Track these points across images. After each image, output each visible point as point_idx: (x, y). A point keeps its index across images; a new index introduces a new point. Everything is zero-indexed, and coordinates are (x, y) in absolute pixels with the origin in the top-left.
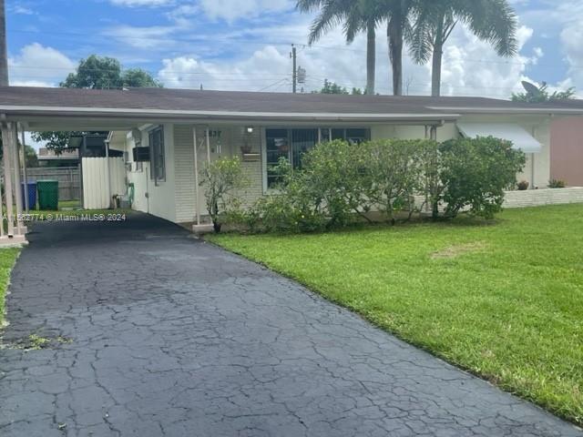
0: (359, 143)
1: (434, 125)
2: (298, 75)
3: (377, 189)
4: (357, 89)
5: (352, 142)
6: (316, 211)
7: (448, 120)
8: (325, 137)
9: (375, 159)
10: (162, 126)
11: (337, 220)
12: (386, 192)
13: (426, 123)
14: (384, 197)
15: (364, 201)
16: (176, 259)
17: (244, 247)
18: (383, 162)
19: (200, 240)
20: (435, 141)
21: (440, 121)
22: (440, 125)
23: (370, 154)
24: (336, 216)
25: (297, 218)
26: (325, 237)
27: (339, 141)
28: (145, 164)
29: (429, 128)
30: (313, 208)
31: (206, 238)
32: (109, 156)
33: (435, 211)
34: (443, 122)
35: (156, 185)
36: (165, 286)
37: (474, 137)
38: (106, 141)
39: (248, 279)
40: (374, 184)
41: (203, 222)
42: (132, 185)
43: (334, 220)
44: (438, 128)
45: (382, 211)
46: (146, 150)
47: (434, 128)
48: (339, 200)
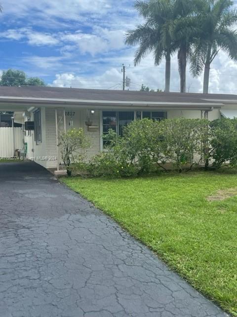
0: (160, 120)
1: (207, 110)
2: (126, 81)
3: (170, 150)
4: (160, 90)
5: (156, 120)
6: (131, 163)
7: (216, 107)
8: (139, 116)
9: (170, 130)
10: (39, 109)
11: (144, 170)
12: (176, 152)
13: (201, 109)
14: (175, 155)
15: (162, 157)
16: (35, 197)
17: (83, 188)
18: (175, 133)
19: (57, 181)
20: (207, 120)
21: (211, 107)
22: (210, 110)
23: (167, 128)
24: (144, 167)
25: (119, 168)
26: (136, 181)
27: (147, 119)
28: (32, 132)
29: (204, 112)
30: (129, 162)
31: (61, 180)
32: (14, 126)
33: (207, 164)
34: (213, 108)
35: (37, 145)
36: (18, 221)
37: (232, 118)
38: (13, 118)
39: (78, 216)
40: (169, 147)
41: (60, 169)
42: (26, 144)
43: (142, 170)
44: (209, 112)
45: (174, 165)
46: (32, 123)
47: (207, 112)
48: (146, 157)
